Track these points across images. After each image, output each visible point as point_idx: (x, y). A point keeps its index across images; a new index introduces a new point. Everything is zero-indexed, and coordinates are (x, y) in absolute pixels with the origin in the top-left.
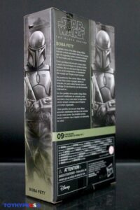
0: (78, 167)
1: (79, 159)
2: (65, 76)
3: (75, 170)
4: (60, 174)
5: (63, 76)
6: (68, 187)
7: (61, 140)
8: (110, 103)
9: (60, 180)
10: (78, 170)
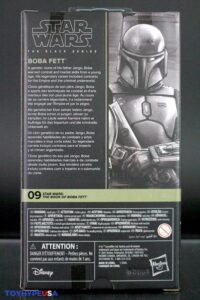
0: (72, 246)
1: (75, 235)
2: (45, 107)
3: (66, 251)
4: (33, 251)
5: (41, 107)
6: (51, 273)
7: (34, 200)
8: (161, 147)
9: (33, 259)
10: (71, 250)
